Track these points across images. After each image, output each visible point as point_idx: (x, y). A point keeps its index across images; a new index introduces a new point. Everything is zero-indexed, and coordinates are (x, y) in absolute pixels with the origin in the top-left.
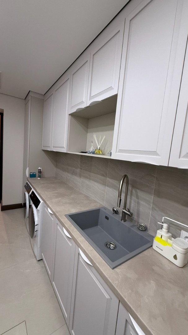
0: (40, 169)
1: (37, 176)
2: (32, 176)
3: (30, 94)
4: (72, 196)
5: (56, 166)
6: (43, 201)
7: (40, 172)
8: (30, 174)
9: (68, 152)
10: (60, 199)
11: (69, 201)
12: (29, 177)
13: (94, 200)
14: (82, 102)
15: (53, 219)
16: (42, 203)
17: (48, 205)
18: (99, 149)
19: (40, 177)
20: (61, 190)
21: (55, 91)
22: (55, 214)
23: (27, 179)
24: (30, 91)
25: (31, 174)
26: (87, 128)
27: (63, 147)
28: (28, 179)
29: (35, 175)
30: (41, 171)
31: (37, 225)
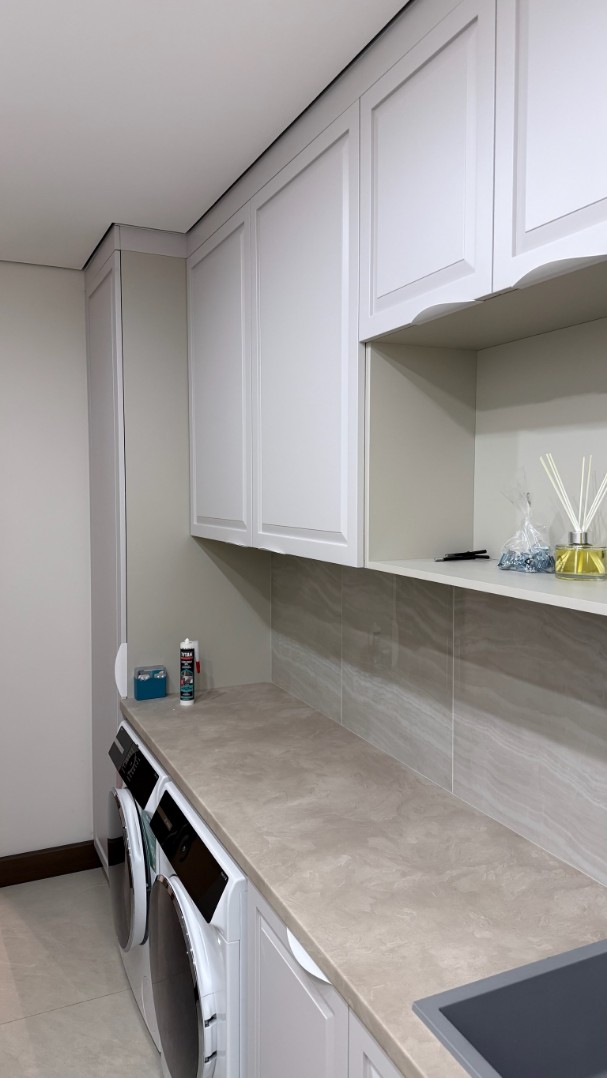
0: (192, 651)
1: (175, 685)
2: (149, 688)
3: (117, 240)
4: (413, 837)
5: (275, 622)
6: (244, 873)
7: (191, 665)
8: (138, 683)
9: (370, 565)
10: (344, 859)
11: (404, 875)
12: (133, 696)
13: (565, 867)
14: (460, 268)
15: (327, 1011)
16: (238, 883)
17: (284, 909)
18: (586, 545)
19: (191, 696)
20: (333, 788)
21: (260, 209)
22: (338, 984)
23: (123, 708)
24: (113, 224)
25: (141, 677)
26: (472, 403)
27: (337, 536)
28: (131, 711)
29: (165, 681)
30: (197, 659)
31: (213, 1018)
